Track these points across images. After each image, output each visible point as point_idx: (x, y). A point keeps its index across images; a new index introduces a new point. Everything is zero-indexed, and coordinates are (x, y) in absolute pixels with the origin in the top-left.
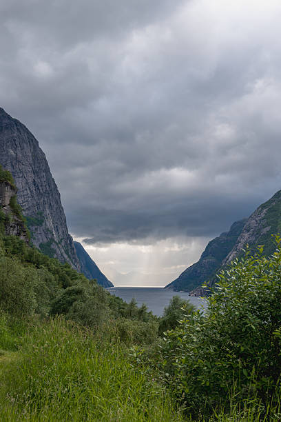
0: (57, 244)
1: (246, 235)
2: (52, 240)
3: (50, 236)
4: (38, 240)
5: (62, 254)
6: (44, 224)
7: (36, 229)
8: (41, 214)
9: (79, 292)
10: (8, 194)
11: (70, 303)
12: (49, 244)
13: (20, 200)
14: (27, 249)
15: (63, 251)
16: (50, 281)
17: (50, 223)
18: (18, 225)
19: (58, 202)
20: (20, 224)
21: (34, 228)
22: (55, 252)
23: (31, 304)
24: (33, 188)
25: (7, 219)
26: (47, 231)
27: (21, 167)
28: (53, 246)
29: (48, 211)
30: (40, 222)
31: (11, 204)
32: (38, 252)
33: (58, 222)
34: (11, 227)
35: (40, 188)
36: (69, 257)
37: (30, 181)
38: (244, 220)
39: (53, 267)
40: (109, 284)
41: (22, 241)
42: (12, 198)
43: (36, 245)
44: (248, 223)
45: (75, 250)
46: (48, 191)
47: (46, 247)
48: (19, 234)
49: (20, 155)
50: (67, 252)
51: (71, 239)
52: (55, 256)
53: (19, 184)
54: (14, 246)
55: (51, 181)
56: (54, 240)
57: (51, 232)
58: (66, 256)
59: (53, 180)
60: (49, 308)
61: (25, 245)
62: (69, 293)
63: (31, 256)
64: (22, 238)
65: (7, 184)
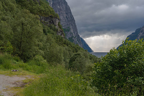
0: (75, 38)
1: (141, 34)
2: (73, 36)
3: (72, 35)
4: (69, 36)
5: (76, 41)
6: (70, 31)
7: (67, 33)
8: (69, 28)
10: (57, 21)
11: (76, 58)
12: (72, 38)
13: (62, 23)
14: (64, 40)
15: (76, 40)
17: (72, 31)
18: (61, 32)
19: (74, 23)
20: (62, 31)
21: (67, 32)
22: (74, 40)
24: (66, 19)
25: (57, 30)
26: (71, 33)
27: (62, 12)
28: (73, 39)
29: (71, 27)
30: (69, 30)
31: (59, 25)
32: (67, 41)
33: (75, 30)
34: (59, 32)
35: (68, 19)
36: (79, 42)
37: (65, 16)
39: (73, 45)
41: (62, 37)
42: (59, 23)
43: (68, 38)
45: (80, 40)
46: (71, 19)
48: (62, 35)
49: (61, 8)
50: (78, 40)
51: (79, 36)
52: (74, 42)
53: (61, 17)
54: (60, 39)
56: (73, 37)
57: (72, 34)
58: (77, 42)
59: (73, 16)
61: (63, 38)
63: (65, 42)
64: (62, 36)
65: (57, 18)
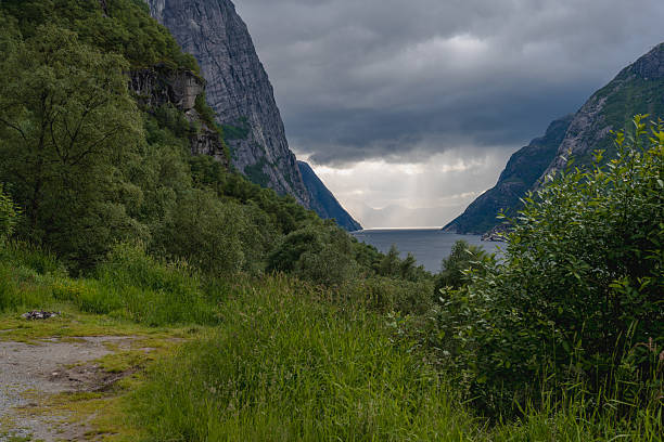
0: (272, 166)
1: (573, 141)
2: (264, 160)
3: (260, 154)
4: (243, 160)
5: (279, 181)
6: (249, 135)
7: (239, 144)
8: (245, 120)
9: (309, 239)
10: (192, 90)
11: (296, 256)
12: (259, 167)
13: (211, 100)
14: (225, 176)
15: (281, 176)
16: (264, 223)
17: (259, 134)
18: (210, 138)
19: (271, 101)
20: (213, 137)
21: (234, 142)
22: (268, 178)
23: (235, 258)
24: (230, 79)
25: (193, 130)
26: (255, 147)
27: (210, 47)
28: (267, 170)
29: (255, 116)
30: (244, 132)
31: (198, 107)
32: (242, 179)
33: (272, 131)
34: (200, 142)
35: (241, 79)
36: (292, 186)
37: (225, 68)
38: (570, 118)
39: (267, 201)
40: (355, 226)
41: (216, 163)
42: (199, 97)
43: (240, 169)
44: (574, 123)
45: (300, 175)
46: (254, 83)
47: (255, 172)
48: (213, 153)
49: (207, 28)
50: (287, 178)
51: (292, 157)
52: (270, 185)
53: (208, 73)
54: (205, 172)
55: (257, 67)
56: (266, 161)
57: (262, 148)
58: (286, 184)
59: (261, 64)
60: (264, 265)
61: (223, 170)
62: (294, 241)
63: (232, 186)
64: (217, 158)
65: (189, 75)
